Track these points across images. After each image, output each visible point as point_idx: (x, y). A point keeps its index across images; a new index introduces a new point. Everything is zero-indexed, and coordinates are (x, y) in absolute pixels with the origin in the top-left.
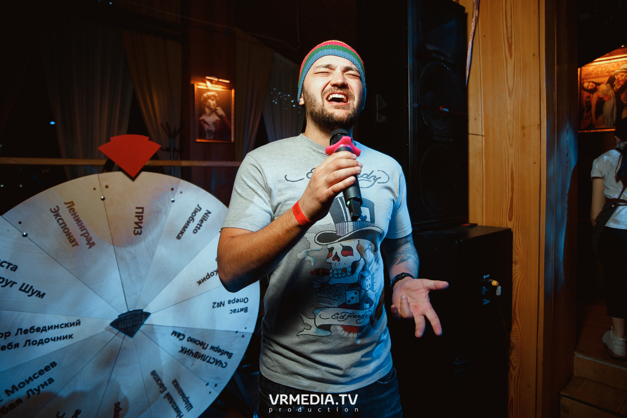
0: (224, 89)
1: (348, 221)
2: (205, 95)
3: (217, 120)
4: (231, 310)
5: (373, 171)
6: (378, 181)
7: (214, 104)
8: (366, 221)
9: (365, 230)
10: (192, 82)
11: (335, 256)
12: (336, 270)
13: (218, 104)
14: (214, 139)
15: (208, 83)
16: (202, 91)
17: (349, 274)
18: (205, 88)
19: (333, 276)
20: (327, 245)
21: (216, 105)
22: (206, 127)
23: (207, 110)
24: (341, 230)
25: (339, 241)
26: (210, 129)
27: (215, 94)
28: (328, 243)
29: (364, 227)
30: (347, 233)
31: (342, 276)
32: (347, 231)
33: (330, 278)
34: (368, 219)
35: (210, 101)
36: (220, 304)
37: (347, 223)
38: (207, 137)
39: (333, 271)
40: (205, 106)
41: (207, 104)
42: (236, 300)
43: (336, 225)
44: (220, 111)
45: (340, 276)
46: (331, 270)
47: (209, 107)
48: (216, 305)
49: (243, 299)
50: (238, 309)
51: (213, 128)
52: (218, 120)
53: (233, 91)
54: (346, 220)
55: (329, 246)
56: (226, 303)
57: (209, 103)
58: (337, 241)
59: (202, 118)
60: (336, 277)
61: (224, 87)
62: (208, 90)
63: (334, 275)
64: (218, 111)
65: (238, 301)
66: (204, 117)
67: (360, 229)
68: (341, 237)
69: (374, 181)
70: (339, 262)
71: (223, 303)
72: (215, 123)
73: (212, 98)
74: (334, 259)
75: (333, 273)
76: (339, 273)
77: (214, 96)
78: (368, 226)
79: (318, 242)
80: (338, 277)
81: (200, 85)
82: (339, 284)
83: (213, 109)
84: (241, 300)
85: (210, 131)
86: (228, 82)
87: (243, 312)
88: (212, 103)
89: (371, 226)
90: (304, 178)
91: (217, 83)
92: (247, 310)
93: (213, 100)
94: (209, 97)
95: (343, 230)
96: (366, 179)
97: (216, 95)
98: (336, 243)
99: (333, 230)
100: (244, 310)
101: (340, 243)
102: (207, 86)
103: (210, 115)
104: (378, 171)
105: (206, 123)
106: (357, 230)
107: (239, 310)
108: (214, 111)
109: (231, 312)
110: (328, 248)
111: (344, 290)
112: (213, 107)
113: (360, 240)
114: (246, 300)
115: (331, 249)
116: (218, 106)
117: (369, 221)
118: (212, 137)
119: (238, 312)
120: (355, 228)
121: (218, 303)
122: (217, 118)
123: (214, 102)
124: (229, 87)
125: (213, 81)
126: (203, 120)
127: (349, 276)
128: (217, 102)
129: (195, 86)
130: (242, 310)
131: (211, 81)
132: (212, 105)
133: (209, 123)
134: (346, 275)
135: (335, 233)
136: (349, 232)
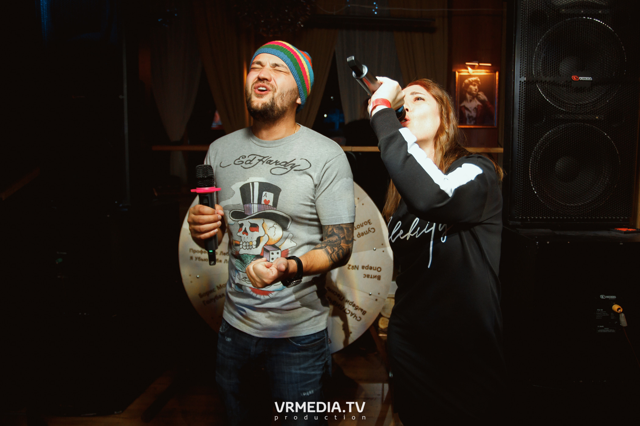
0: (487, 72)
1: (254, 203)
2: (466, 81)
3: (478, 105)
4: (365, 275)
5: (295, 159)
6: (295, 168)
7: (476, 89)
8: (269, 205)
9: (268, 213)
10: (454, 70)
11: (244, 231)
12: (245, 243)
13: (480, 89)
14: (475, 124)
15: (470, 69)
16: (462, 78)
17: (254, 247)
18: (466, 74)
19: (242, 248)
20: (238, 221)
21: (477, 90)
22: (467, 113)
23: (468, 96)
24: (248, 210)
25: (247, 219)
26: (470, 115)
27: (477, 79)
28: (239, 220)
29: (266, 210)
30: (253, 213)
31: (249, 248)
32: (253, 212)
33: (240, 248)
34: (271, 204)
35: (471, 86)
36: (354, 267)
37: (252, 204)
38: (468, 123)
39: (243, 243)
40: (466, 92)
41: (469, 90)
42: (369, 267)
43: (244, 205)
44: (482, 96)
45: (248, 247)
46: (241, 242)
47: (471, 93)
48: (351, 267)
49: (376, 267)
50: (371, 275)
51: (474, 114)
52: (481, 105)
53: (497, 74)
54: (252, 202)
55: (240, 222)
56: (360, 268)
57: (471, 89)
58: (246, 218)
59: (462, 105)
60: (245, 249)
61: (487, 71)
62: (470, 76)
63: (243, 246)
64: (480, 96)
65: (371, 268)
66: (465, 104)
67: (264, 212)
68: (248, 216)
69: (291, 169)
70: (247, 236)
71: (357, 266)
72: (476, 109)
73: (474, 83)
74: (243, 234)
75: (242, 245)
76: (247, 245)
77: (476, 81)
78: (270, 210)
79: (231, 218)
80: (246, 248)
81: (462, 72)
82: (247, 254)
83: (475, 94)
84: (375, 268)
85: (470, 117)
86: (490, 65)
87: (376, 279)
88: (474, 88)
89: (273, 210)
90: (231, 164)
91: (480, 67)
92: (380, 278)
93: (475, 85)
94: (471, 83)
95: (250, 209)
96: (283, 167)
97: (479, 80)
98: (245, 220)
99: (242, 209)
100: (377, 278)
101: (248, 220)
102: (468, 72)
103: (471, 101)
104: (301, 159)
105: (467, 109)
106: (261, 211)
107: (373, 276)
108: (475, 96)
109: (364, 276)
110: (239, 224)
111: (250, 259)
112: (474, 92)
113: (264, 219)
114: (379, 269)
115: (241, 225)
116: (479, 91)
117: (272, 205)
118: (472, 123)
119: (371, 277)
120: (259, 209)
121: (353, 266)
122: (479, 103)
123: (476, 87)
124: (493, 70)
125: (476, 66)
126: (464, 106)
127: (254, 248)
128: (478, 87)
129: (457, 73)
130: (375, 277)
131: (473, 67)
132: (474, 90)
133: (470, 109)
134: (252, 247)
135: (244, 212)
136: (254, 212)
